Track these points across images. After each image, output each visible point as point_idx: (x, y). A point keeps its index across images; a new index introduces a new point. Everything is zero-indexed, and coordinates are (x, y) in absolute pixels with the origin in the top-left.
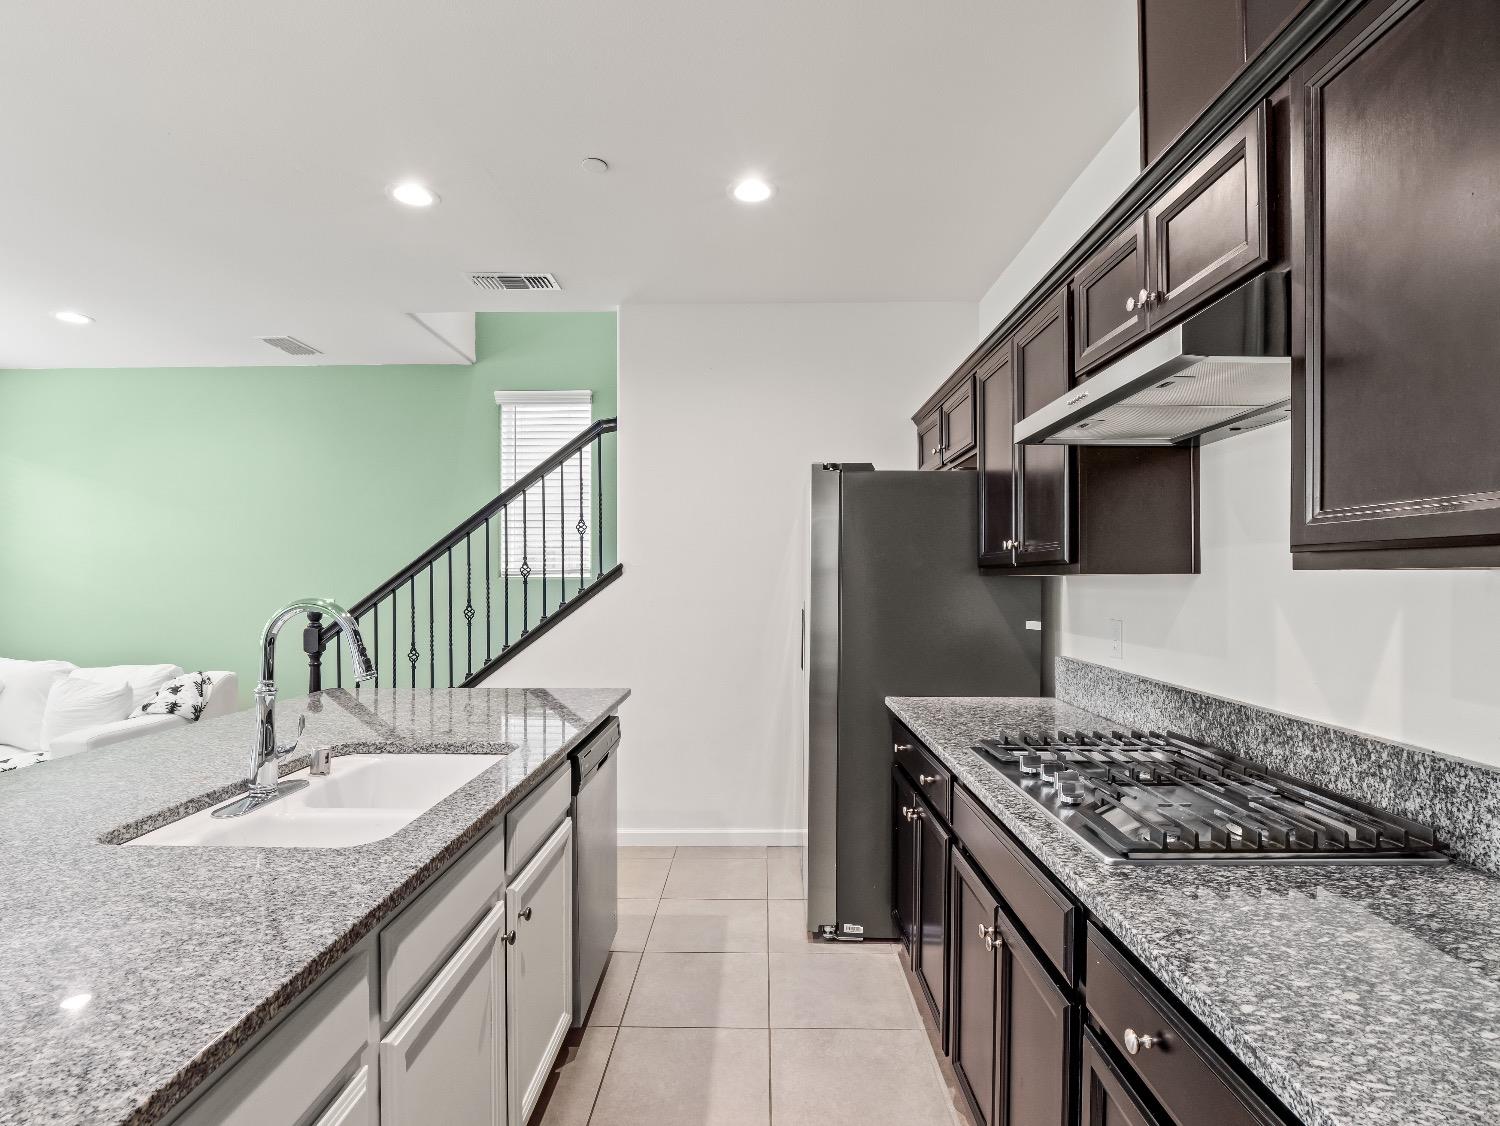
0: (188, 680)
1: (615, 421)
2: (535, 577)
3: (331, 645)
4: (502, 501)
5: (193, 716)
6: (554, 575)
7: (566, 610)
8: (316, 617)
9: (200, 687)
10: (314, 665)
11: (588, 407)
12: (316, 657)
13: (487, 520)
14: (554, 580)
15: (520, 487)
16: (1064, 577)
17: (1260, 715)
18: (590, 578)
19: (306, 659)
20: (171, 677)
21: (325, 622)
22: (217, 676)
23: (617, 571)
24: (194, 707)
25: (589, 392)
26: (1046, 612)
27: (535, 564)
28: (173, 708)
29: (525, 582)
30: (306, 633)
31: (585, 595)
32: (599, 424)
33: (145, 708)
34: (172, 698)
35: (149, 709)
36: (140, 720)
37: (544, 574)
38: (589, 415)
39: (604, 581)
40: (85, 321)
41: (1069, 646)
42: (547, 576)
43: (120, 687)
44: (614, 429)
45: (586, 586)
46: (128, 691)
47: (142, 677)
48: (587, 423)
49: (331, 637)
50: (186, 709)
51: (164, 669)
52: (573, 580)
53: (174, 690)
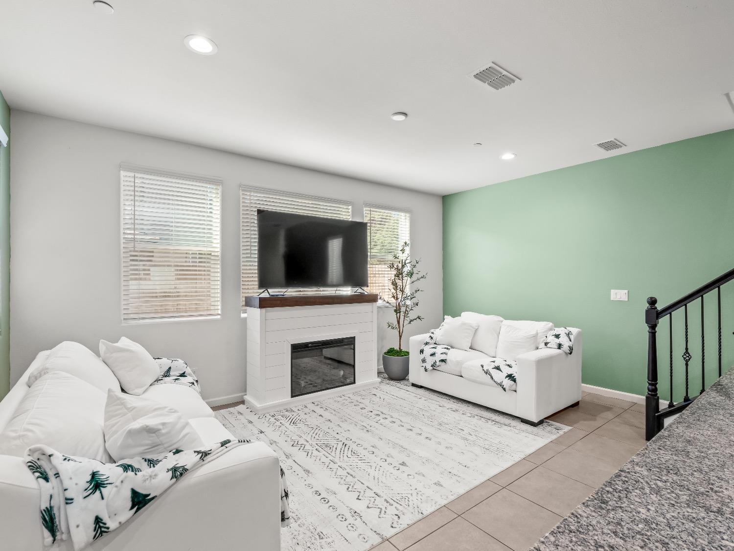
0: (561, 331)
3: (663, 322)
5: (569, 352)
8: (653, 302)
9: (568, 335)
10: (652, 333)
12: (653, 327)
19: (646, 328)
20: (551, 329)
21: (660, 306)
22: (575, 331)
24: (569, 347)
28: (560, 346)
30: (647, 312)
33: (546, 344)
34: (557, 341)
35: (548, 345)
36: (544, 351)
46: (535, 336)
47: (540, 327)
49: (665, 315)
50: (565, 347)
51: (547, 325)
53: (557, 336)
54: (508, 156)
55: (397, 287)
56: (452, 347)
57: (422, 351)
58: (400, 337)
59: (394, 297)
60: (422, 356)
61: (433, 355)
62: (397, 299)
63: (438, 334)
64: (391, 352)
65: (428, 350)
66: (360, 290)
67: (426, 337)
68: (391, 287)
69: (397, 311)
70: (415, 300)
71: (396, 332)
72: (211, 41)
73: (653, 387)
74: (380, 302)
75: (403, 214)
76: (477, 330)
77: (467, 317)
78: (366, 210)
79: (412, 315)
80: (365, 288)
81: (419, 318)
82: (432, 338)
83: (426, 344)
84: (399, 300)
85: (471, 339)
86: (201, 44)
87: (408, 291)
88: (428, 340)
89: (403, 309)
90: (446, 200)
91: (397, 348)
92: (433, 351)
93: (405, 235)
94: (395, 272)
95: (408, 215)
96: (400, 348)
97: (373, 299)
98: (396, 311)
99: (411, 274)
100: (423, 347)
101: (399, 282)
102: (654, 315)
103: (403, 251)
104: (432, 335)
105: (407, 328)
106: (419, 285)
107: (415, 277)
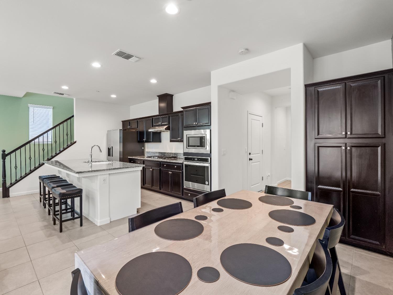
4: (51, 129)
6: (45, 143)
10: (4, 162)
11: (52, 110)
12: (4, 160)
13: (47, 133)
14: (46, 144)
15: (55, 127)
16: (146, 143)
17: (166, 153)
23: (75, 142)
25: (53, 107)
26: (144, 146)
29: (56, 144)
30: (2, 155)
37: (48, 142)
38: (52, 113)
39: (72, 144)
41: (146, 150)
42: (44, 143)
73: (5, 180)
102: (4, 156)
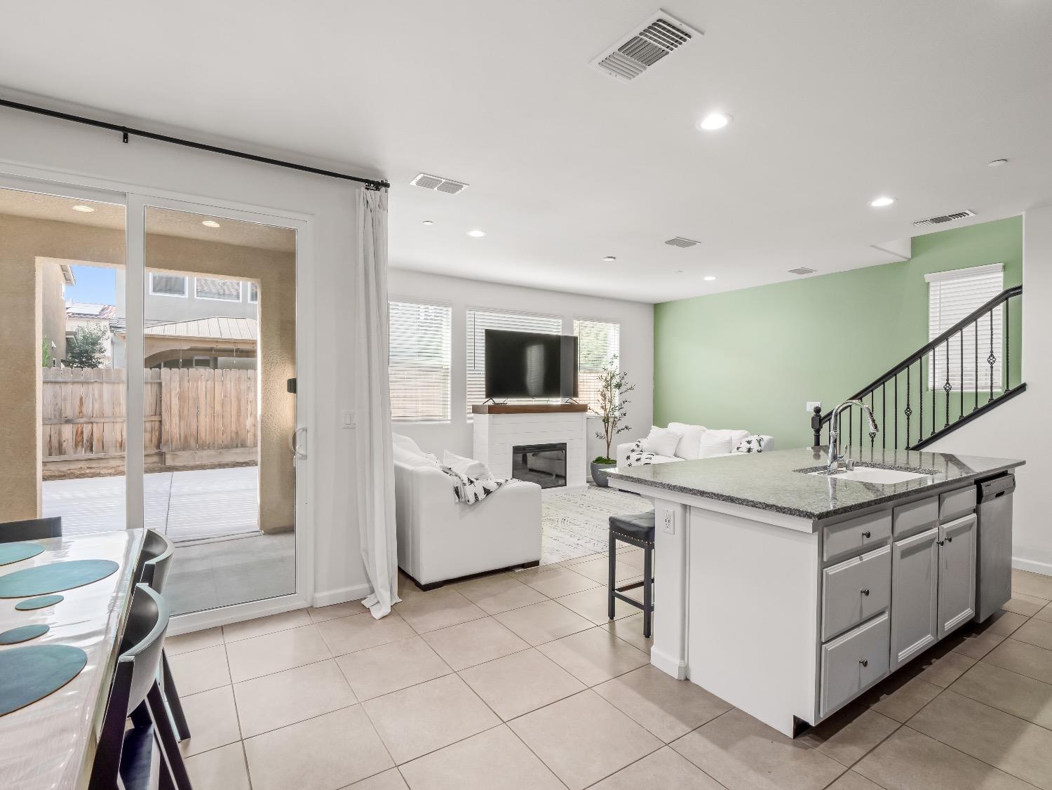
0: (754, 438)
1: (1020, 287)
2: (956, 390)
3: (826, 426)
4: (931, 346)
6: (969, 390)
7: (978, 413)
8: (818, 411)
9: (759, 441)
10: (816, 435)
11: (1001, 280)
12: (818, 431)
13: (921, 358)
14: (969, 393)
15: (945, 337)
18: (999, 391)
19: (812, 432)
20: (746, 436)
21: (823, 414)
22: (766, 438)
23: (1022, 388)
24: (757, 451)
27: (955, 383)
28: (749, 450)
29: (948, 395)
30: (813, 419)
31: (994, 403)
32: (1007, 292)
33: (738, 448)
34: (748, 446)
36: (735, 453)
37: (962, 389)
38: (1002, 284)
39: (1009, 395)
40: (714, 278)
42: (964, 390)
43: (728, 439)
44: (1021, 293)
45: (995, 398)
46: (730, 442)
47: (736, 435)
48: (999, 290)
49: (826, 421)
51: (743, 433)
52: (985, 394)
53: (749, 442)
54: (710, 278)
55: (605, 399)
56: (657, 454)
57: (628, 458)
58: (608, 446)
59: (602, 407)
60: (629, 462)
61: (638, 460)
62: (606, 410)
63: (644, 443)
64: (599, 460)
65: (634, 456)
66: (570, 401)
67: (633, 445)
68: (600, 398)
69: (606, 420)
70: (623, 411)
71: (604, 442)
72: (483, 231)
74: (589, 413)
75: (611, 325)
76: (681, 438)
77: (674, 427)
78: (576, 323)
79: (620, 425)
80: (575, 399)
81: (627, 428)
82: (638, 446)
83: (633, 451)
84: (608, 410)
85: (675, 446)
86: (476, 233)
87: (617, 402)
88: (635, 448)
89: (611, 420)
90: (657, 309)
91: (605, 456)
92: (639, 456)
93: (614, 348)
94: (604, 384)
95: (618, 326)
96: (608, 457)
97: (583, 408)
98: (604, 421)
99: (618, 386)
100: (630, 454)
101: (608, 394)
102: (818, 421)
103: (612, 363)
104: (639, 443)
105: (615, 437)
106: (627, 396)
107: (623, 388)
